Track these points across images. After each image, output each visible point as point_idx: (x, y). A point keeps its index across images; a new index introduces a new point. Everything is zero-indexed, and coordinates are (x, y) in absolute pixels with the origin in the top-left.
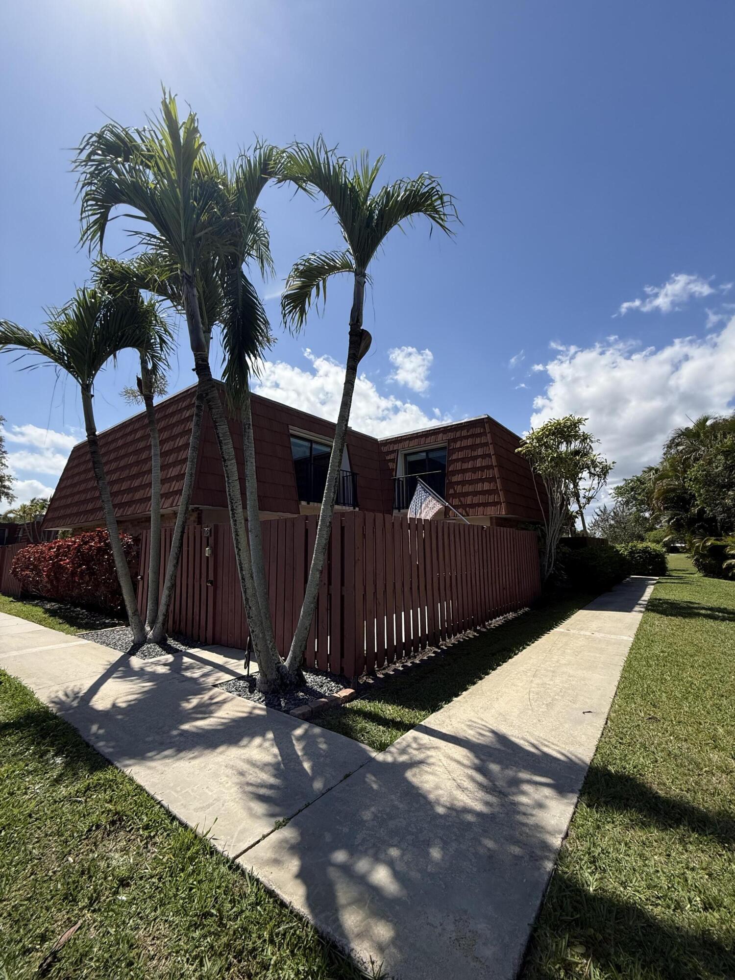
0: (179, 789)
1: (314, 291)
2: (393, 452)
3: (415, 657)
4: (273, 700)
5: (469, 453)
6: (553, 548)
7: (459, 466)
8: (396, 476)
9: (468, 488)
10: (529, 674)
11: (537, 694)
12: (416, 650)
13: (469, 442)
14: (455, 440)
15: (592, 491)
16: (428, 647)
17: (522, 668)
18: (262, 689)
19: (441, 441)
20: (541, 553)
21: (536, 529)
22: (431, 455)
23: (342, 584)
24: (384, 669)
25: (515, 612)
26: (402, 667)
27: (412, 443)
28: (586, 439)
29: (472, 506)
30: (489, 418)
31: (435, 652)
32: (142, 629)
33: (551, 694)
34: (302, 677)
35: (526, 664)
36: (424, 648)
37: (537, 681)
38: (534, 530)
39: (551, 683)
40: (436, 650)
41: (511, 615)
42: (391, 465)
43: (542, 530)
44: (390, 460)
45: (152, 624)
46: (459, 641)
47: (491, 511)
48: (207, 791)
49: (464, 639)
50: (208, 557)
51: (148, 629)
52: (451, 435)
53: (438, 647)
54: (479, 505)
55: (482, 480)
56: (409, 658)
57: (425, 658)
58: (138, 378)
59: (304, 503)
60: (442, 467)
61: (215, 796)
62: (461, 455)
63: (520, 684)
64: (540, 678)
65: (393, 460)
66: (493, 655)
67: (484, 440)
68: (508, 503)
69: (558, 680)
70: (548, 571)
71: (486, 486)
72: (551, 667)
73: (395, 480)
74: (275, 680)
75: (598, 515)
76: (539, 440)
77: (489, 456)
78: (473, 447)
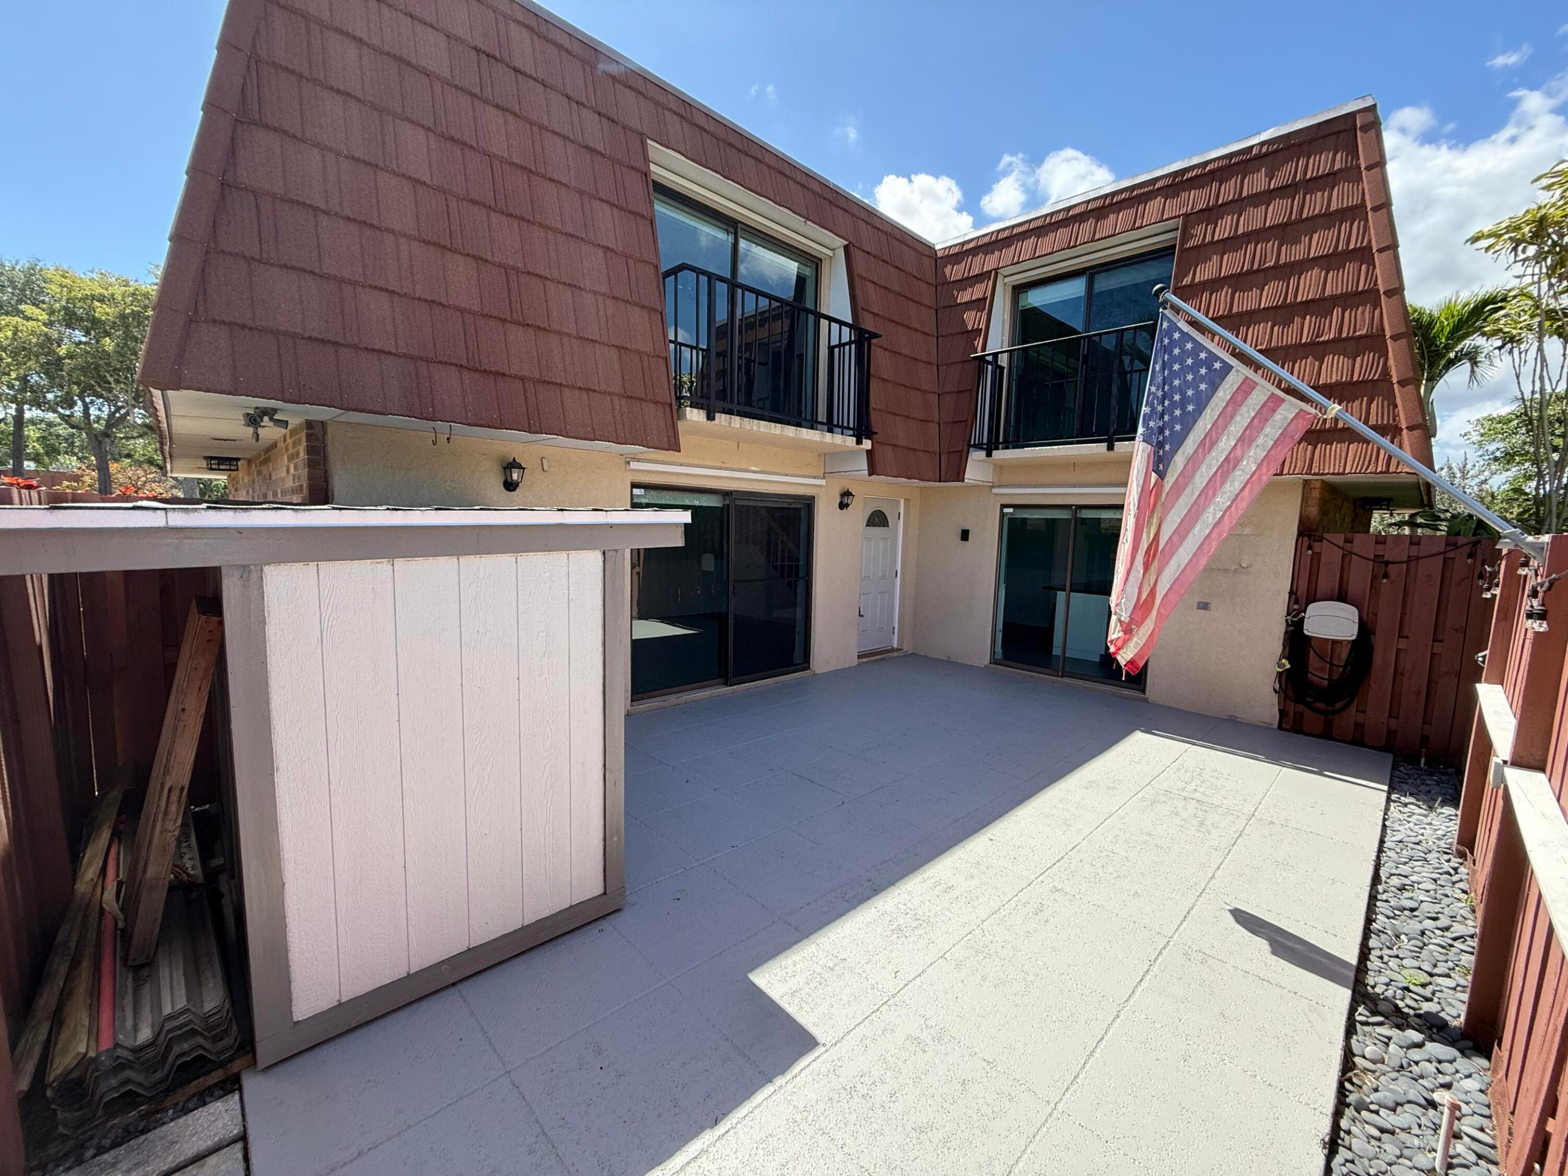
2: (982, 277)
5: (1267, 254)
8: (984, 349)
14: (1211, 214)
19: (1153, 227)
27: (1046, 244)
42: (971, 319)
44: (969, 305)
52: (1197, 199)
62: (1231, 264)
65: (977, 304)
73: (980, 361)
78: (1287, 231)
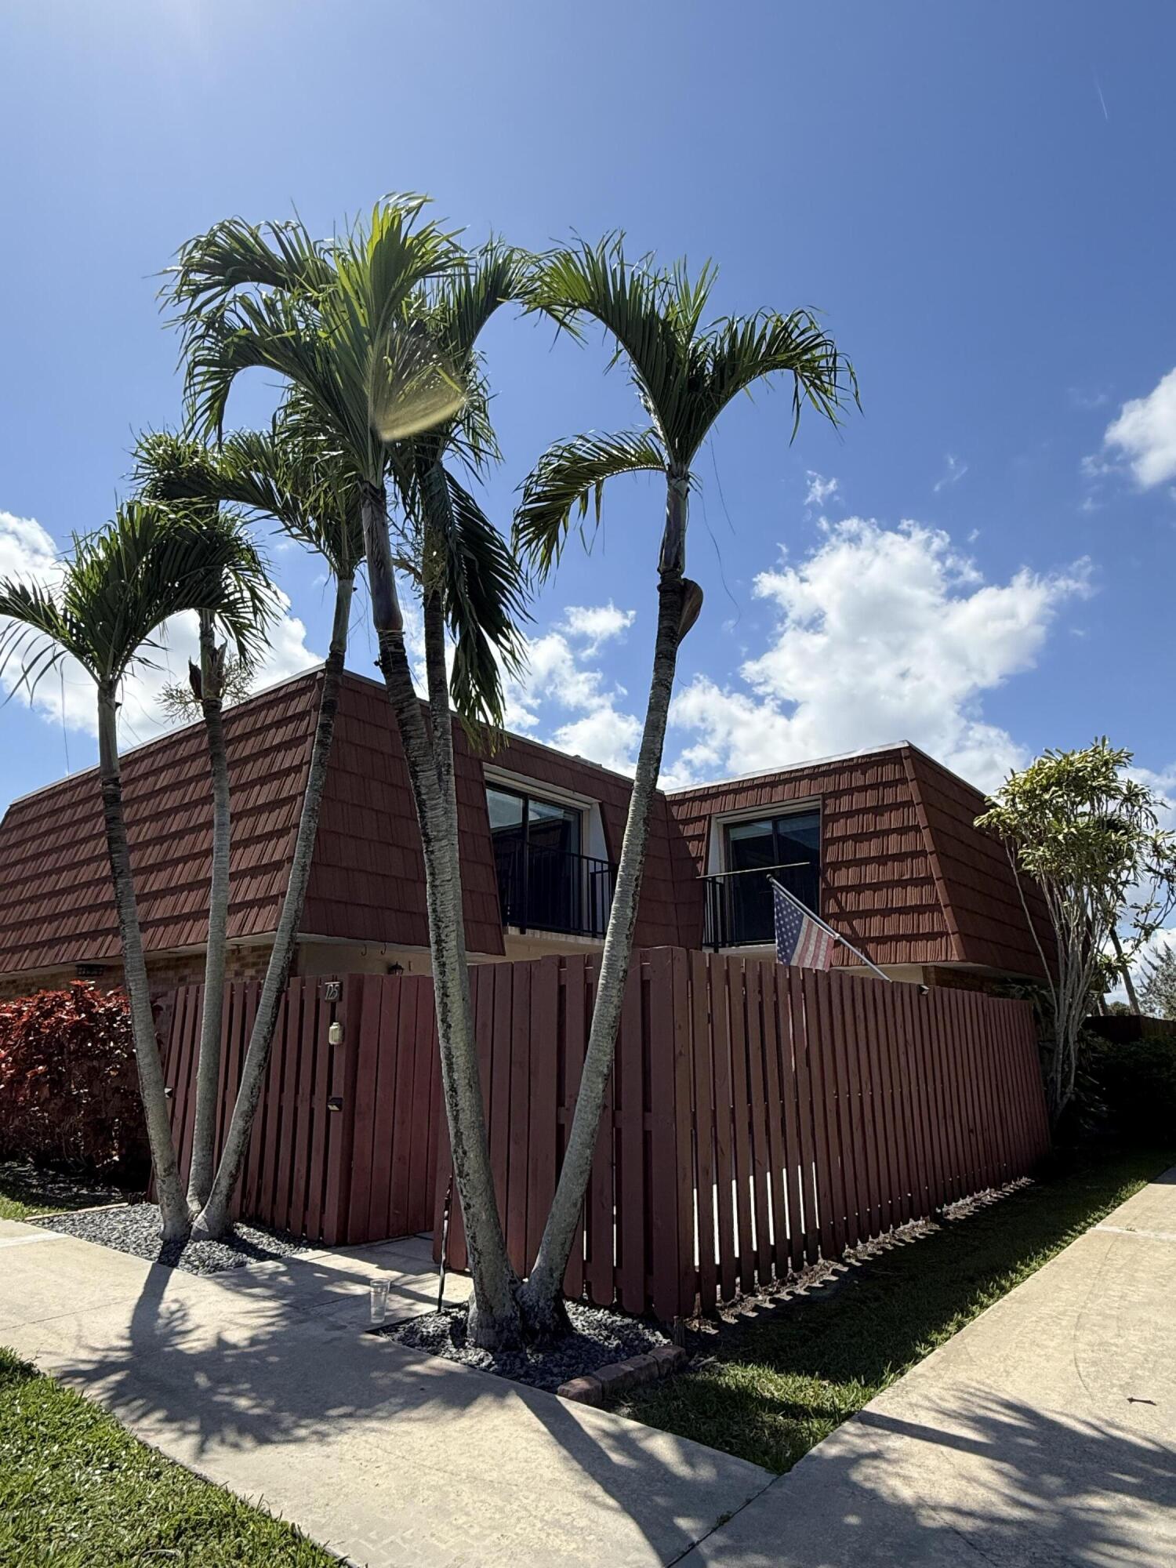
0: (373, 1535)
1: (576, 505)
2: (699, 819)
3: (794, 1281)
4: (512, 1364)
5: (868, 822)
6: (1071, 1040)
7: (848, 851)
8: (705, 873)
9: (867, 901)
10: (1064, 1323)
11: (1094, 1363)
12: (798, 1267)
13: (870, 799)
14: (837, 794)
15: (1154, 912)
16: (821, 1261)
17: (1044, 1310)
18: (482, 1341)
19: (805, 797)
20: (1045, 1051)
21: (1026, 996)
22: (785, 828)
23: (646, 1107)
24: (733, 1305)
25: (997, 1187)
26: (771, 1301)
27: (742, 800)
28: (1137, 795)
29: (881, 940)
30: (911, 749)
31: (835, 1272)
32: (182, 1207)
33: (1127, 1366)
34: (563, 1313)
35: (1053, 1301)
36: (813, 1261)
37: (1086, 1337)
38: (1024, 997)
39: (1121, 1341)
40: (839, 1267)
41: (988, 1196)
42: (695, 848)
43: (1043, 1000)
44: (693, 838)
45: (203, 1195)
46: (883, 1249)
47: (928, 953)
48: (434, 1541)
49: (893, 1245)
50: (332, 1047)
51: (194, 1206)
52: (828, 784)
53: (842, 1261)
54: (897, 938)
55: (902, 884)
56: (783, 1284)
57: (817, 1284)
58: (191, 665)
59: (513, 931)
60: (813, 856)
61: (455, 1552)
62: (852, 826)
63: (1052, 1344)
64: (1094, 1332)
65: (699, 838)
66: (972, 1280)
67: (901, 794)
68: (965, 937)
69: (1133, 1337)
70: (1063, 1094)
71: (913, 896)
72: (1111, 1308)
73: (705, 880)
74: (512, 1319)
75: (1155, 968)
76: (1029, 796)
77: (916, 829)
78: (878, 810)
